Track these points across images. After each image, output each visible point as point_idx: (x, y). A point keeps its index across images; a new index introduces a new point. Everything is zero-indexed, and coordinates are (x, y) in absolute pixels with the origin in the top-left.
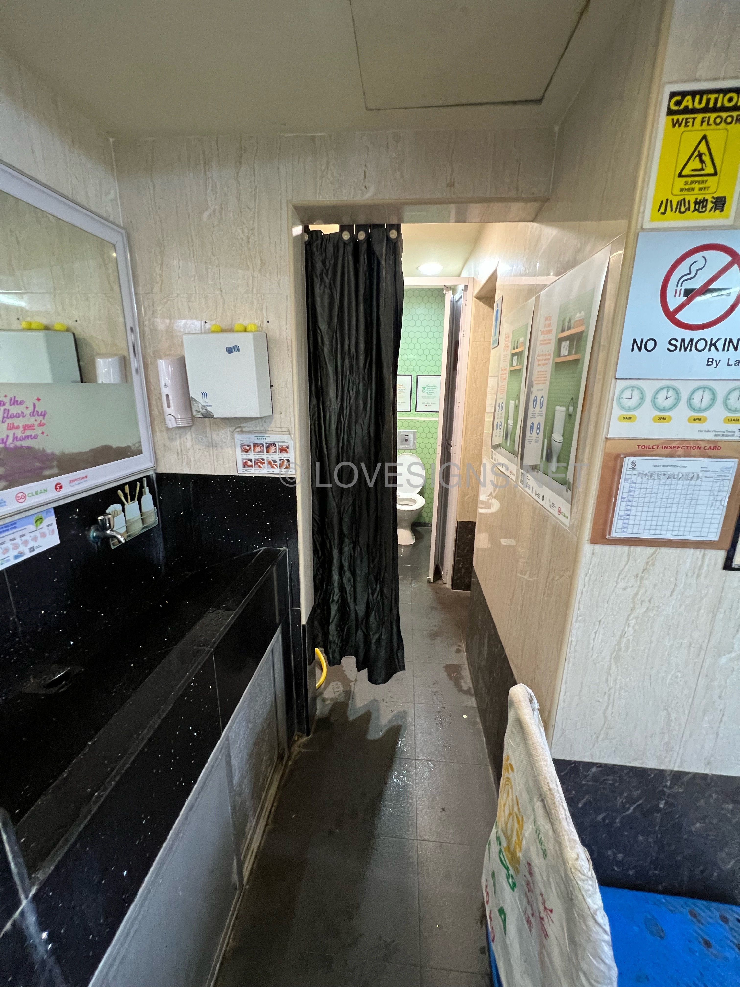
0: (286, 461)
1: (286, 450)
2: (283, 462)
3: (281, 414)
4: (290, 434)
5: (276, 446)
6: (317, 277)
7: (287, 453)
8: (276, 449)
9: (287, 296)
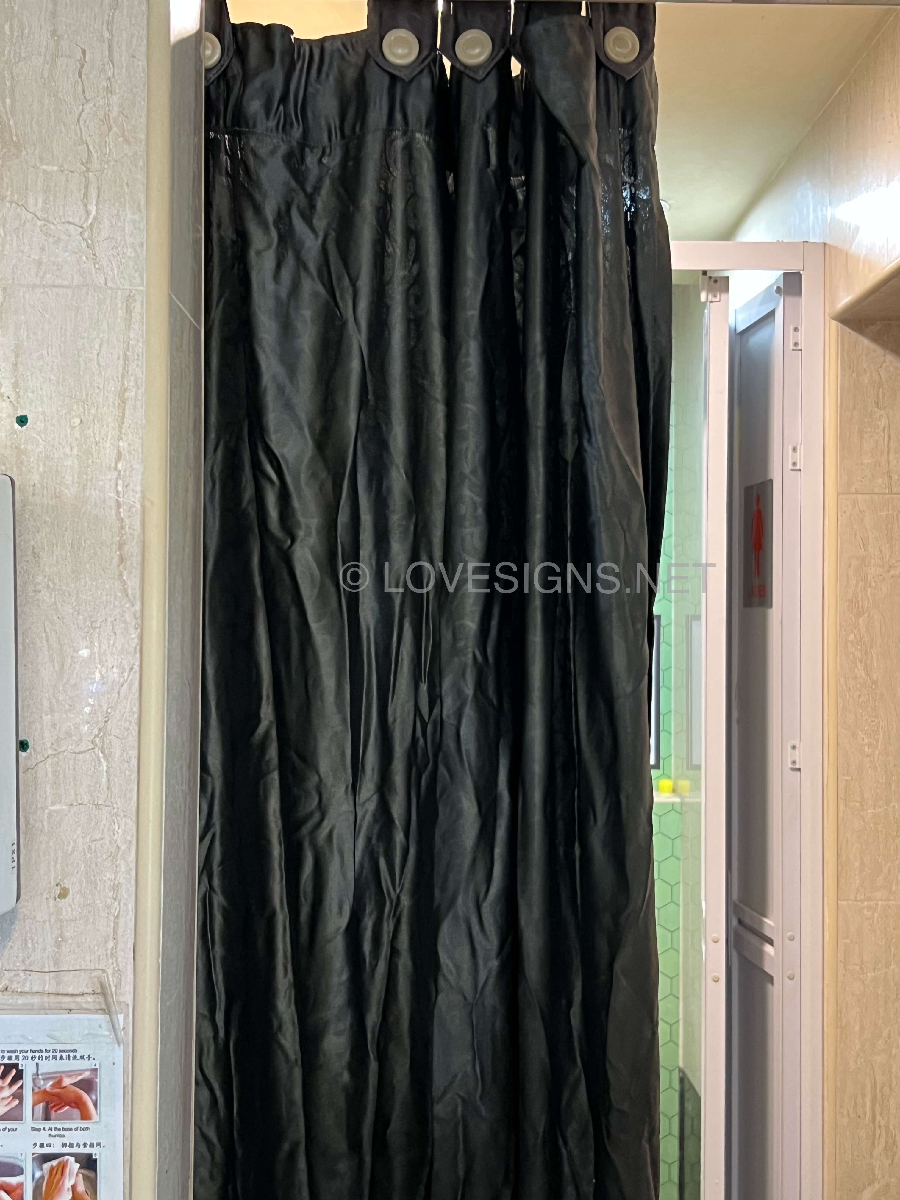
0: (74, 1166)
1: (78, 1104)
2: (63, 1166)
3: (63, 894)
4: (107, 1010)
5: (19, 1076)
6: (263, 224)
7: (85, 1116)
8: (19, 1096)
9: (129, 299)
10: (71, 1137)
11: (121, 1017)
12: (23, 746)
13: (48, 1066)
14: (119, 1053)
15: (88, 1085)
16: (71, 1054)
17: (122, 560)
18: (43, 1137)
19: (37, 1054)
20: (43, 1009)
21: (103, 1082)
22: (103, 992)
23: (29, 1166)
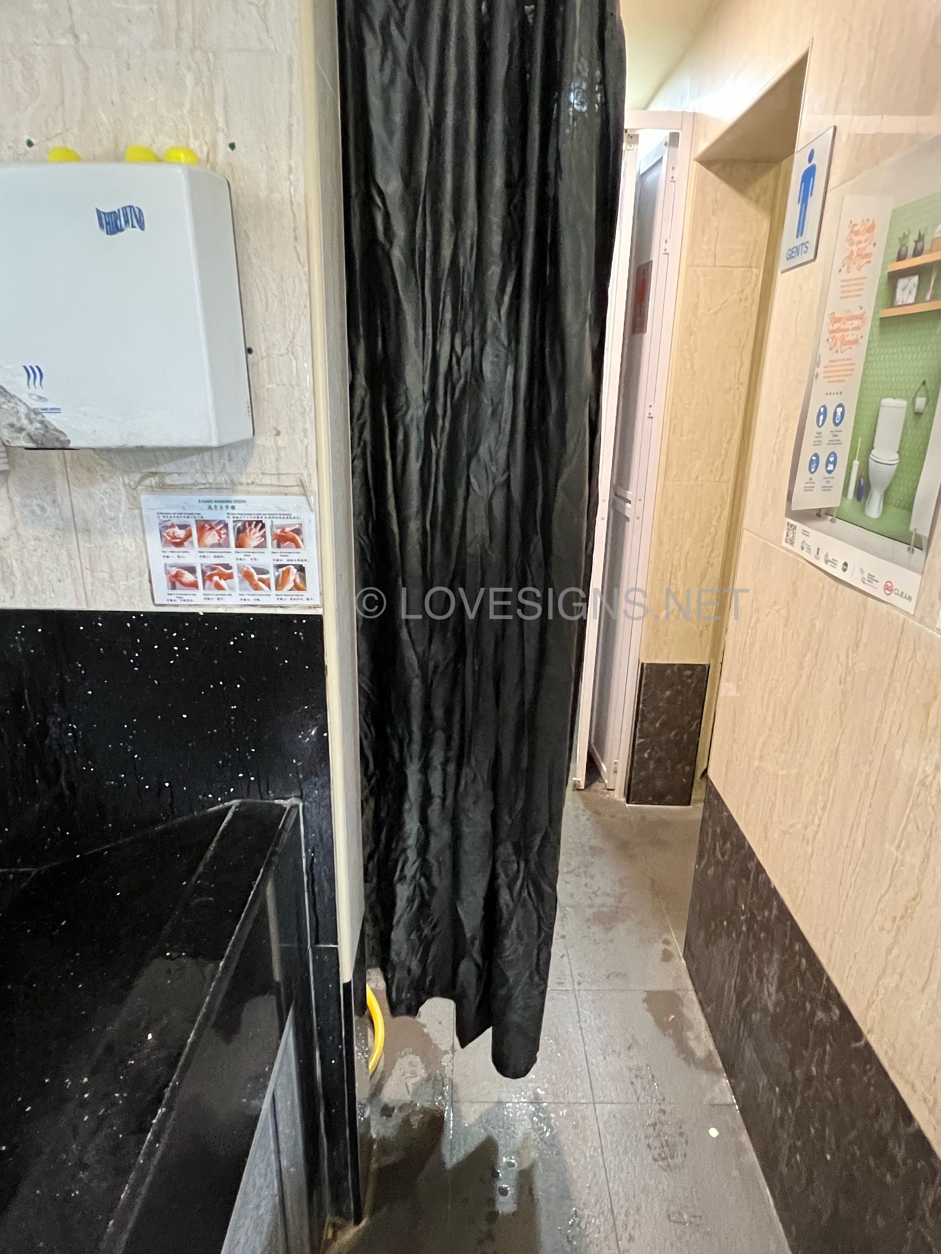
0: (294, 570)
1: (293, 540)
2: (288, 571)
3: (278, 434)
4: (305, 494)
5: (263, 527)
7: (298, 546)
8: (264, 536)
9: (290, 60)
10: (291, 556)
11: (312, 499)
12: (249, 351)
13: (277, 522)
14: (312, 516)
15: (298, 531)
16: (289, 516)
17: (296, 238)
18: (277, 556)
19: (271, 516)
20: (272, 493)
21: (305, 530)
22: (302, 485)
23: (272, 570)
